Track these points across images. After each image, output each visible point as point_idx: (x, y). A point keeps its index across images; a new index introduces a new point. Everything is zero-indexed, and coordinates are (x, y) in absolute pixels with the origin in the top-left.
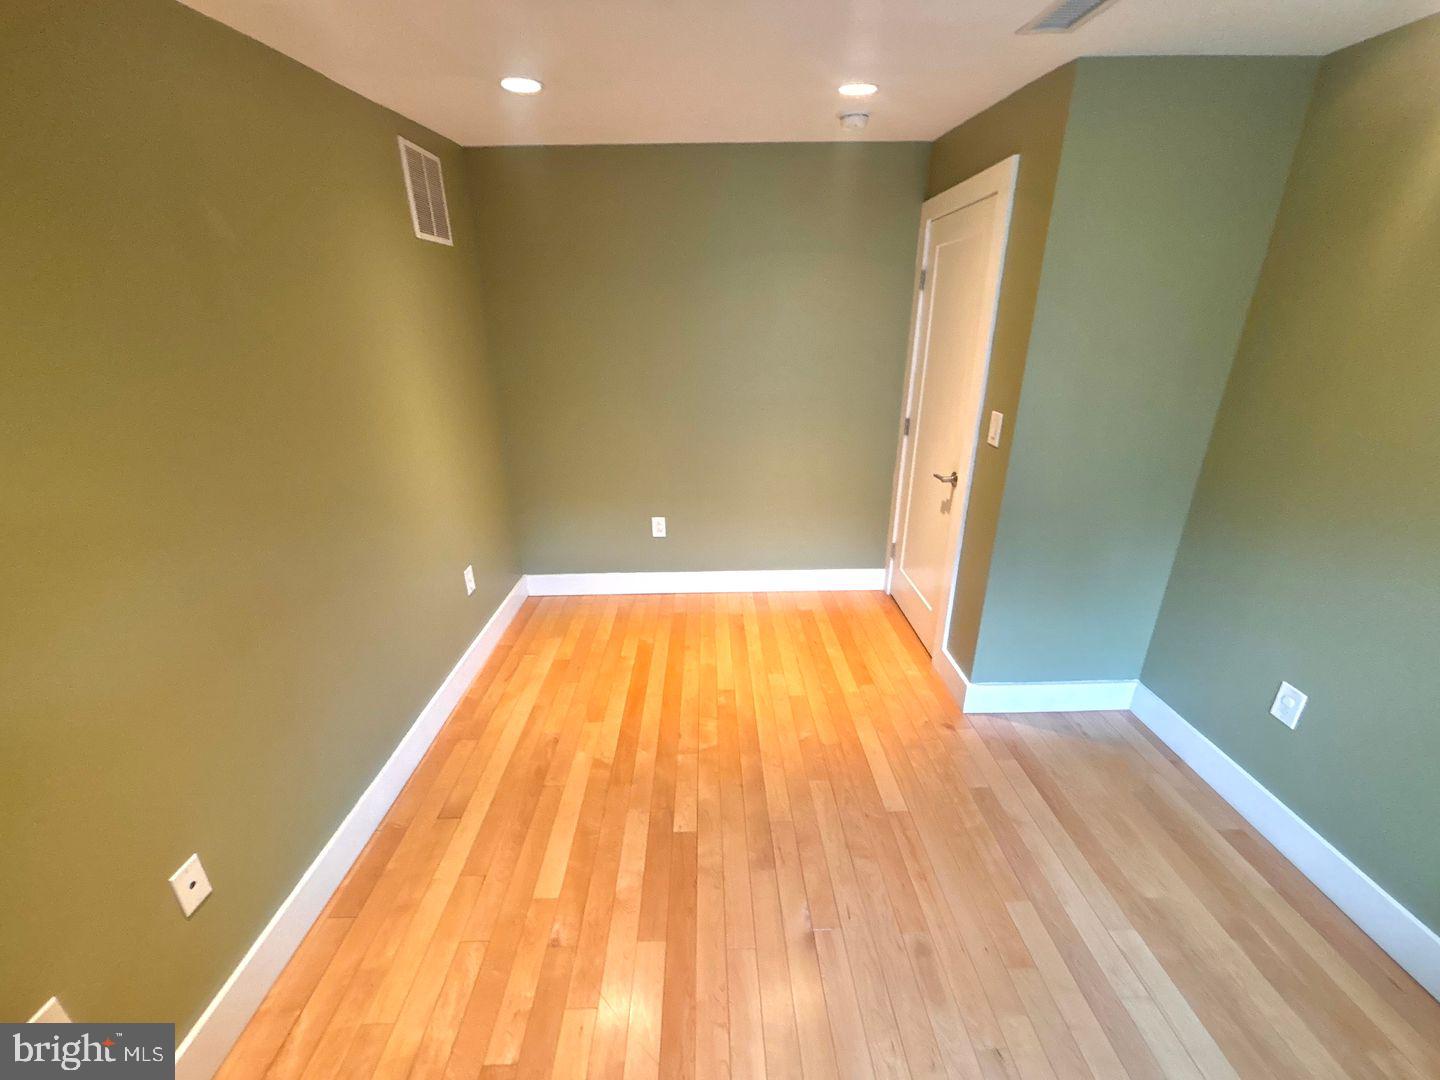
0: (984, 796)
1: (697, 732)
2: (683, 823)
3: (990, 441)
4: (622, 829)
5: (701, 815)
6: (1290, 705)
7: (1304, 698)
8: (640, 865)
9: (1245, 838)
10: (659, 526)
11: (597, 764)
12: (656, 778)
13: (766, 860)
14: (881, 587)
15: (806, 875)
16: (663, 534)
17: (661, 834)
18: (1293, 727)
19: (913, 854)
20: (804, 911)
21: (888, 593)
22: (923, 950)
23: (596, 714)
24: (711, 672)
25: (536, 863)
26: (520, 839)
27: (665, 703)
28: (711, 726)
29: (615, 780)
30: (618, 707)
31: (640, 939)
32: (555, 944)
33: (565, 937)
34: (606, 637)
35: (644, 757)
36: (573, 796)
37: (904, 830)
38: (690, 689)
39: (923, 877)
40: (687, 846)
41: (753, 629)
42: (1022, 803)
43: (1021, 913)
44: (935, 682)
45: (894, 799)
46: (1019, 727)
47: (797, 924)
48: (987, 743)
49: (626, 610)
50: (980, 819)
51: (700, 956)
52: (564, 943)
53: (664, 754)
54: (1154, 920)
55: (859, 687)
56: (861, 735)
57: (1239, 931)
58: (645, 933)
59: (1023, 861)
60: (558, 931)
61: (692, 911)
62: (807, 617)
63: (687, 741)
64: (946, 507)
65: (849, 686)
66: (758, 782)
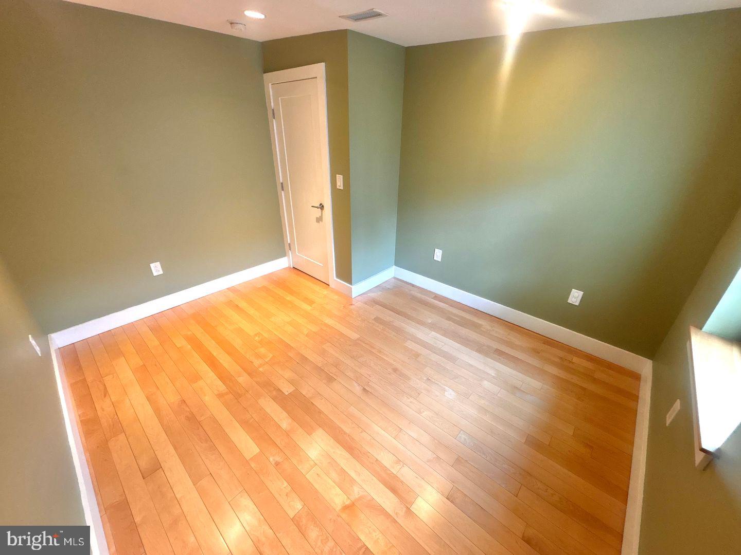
0: (377, 319)
1: (258, 356)
2: (287, 389)
3: (338, 187)
4: (262, 409)
5: (292, 382)
6: (438, 255)
7: (441, 251)
8: (285, 414)
9: (437, 297)
10: (156, 269)
11: (220, 396)
12: (257, 383)
13: (330, 379)
14: (287, 266)
15: (347, 374)
16: (161, 272)
17: (281, 399)
18: (440, 261)
19: (372, 347)
20: (356, 384)
21: (292, 267)
22: (395, 370)
23: (196, 377)
24: (240, 331)
25: (233, 449)
26: (213, 448)
27: (229, 354)
28: (262, 350)
29: (238, 396)
30: (204, 368)
31: (309, 435)
32: (277, 464)
33: (278, 459)
34: (157, 343)
35: (243, 379)
36: (222, 414)
37: (364, 342)
38: (237, 343)
39: (380, 352)
40: (296, 396)
41: (243, 304)
42: (388, 316)
43: (410, 345)
44: (337, 292)
45: (354, 336)
46: (372, 295)
47: (357, 389)
48: (366, 303)
49: (155, 324)
50: (381, 327)
51: (336, 421)
52: (281, 460)
53: (251, 373)
54: (433, 327)
55: (311, 306)
56: (326, 322)
57: (449, 319)
58: (310, 431)
59: (399, 331)
60: (274, 460)
61: (320, 412)
62: (265, 289)
63: (257, 362)
64: (319, 220)
65: (308, 308)
66: (304, 359)
